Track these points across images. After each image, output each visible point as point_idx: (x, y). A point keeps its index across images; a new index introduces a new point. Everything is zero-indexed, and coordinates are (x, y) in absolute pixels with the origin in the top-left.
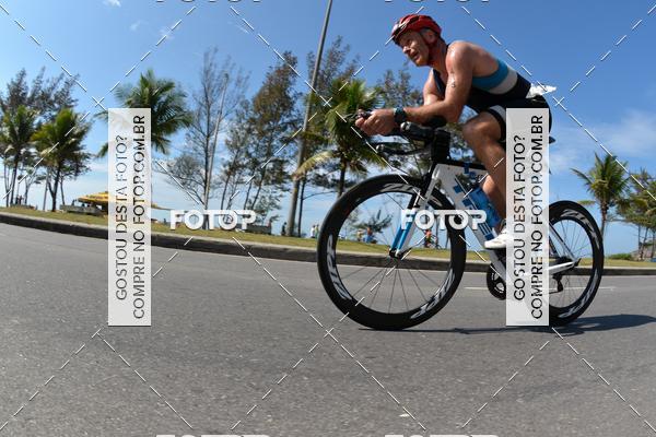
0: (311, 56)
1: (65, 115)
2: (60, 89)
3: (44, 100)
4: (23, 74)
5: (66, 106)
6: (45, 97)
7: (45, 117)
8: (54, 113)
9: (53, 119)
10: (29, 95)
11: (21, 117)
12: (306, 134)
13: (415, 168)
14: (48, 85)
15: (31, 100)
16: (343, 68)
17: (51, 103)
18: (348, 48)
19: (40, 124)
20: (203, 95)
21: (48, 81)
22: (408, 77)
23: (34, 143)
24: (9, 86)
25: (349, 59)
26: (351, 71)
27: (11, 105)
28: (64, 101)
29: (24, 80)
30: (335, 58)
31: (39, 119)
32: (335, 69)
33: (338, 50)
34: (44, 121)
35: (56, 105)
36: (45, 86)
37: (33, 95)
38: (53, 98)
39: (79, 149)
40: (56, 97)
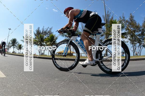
0: (103, 16)
1: (51, 35)
2: (49, 30)
3: (45, 33)
4: (39, 28)
5: (51, 34)
6: (45, 32)
7: (46, 36)
8: (48, 35)
9: (48, 36)
10: (41, 32)
11: (41, 37)
12: (107, 33)
13: (130, 38)
14: (46, 30)
15: (42, 33)
16: (110, 18)
17: (47, 33)
18: (110, 13)
19: (45, 38)
20: (82, 28)
21: (45, 29)
22: (124, 17)
23: (45, 42)
24: (36, 31)
25: (111, 15)
26: (112, 18)
27: (37, 34)
28: (50, 32)
29: (40, 29)
30: (108, 16)
31: (45, 37)
32: (109, 18)
33: (108, 14)
34: (46, 37)
35: (49, 34)
36: (45, 30)
37: (42, 32)
38: (47, 32)
39: (56, 42)
40: (48, 32)
